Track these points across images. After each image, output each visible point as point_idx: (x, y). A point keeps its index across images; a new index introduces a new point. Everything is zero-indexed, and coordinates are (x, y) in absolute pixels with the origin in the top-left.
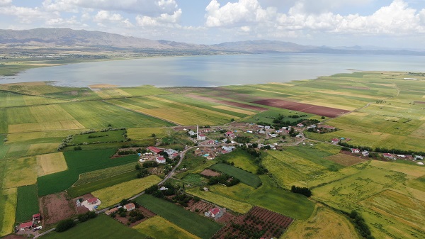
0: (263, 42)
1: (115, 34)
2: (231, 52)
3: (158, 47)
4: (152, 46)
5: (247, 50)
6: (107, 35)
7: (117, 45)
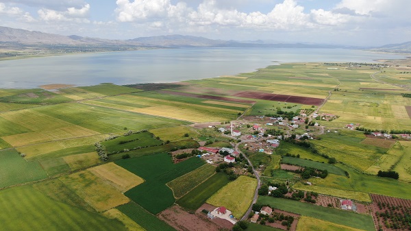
0: (176, 37)
1: (19, 30)
2: (149, 47)
3: (72, 43)
4: (64, 42)
5: (163, 45)
6: (10, 30)
7: (24, 41)
